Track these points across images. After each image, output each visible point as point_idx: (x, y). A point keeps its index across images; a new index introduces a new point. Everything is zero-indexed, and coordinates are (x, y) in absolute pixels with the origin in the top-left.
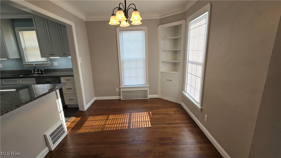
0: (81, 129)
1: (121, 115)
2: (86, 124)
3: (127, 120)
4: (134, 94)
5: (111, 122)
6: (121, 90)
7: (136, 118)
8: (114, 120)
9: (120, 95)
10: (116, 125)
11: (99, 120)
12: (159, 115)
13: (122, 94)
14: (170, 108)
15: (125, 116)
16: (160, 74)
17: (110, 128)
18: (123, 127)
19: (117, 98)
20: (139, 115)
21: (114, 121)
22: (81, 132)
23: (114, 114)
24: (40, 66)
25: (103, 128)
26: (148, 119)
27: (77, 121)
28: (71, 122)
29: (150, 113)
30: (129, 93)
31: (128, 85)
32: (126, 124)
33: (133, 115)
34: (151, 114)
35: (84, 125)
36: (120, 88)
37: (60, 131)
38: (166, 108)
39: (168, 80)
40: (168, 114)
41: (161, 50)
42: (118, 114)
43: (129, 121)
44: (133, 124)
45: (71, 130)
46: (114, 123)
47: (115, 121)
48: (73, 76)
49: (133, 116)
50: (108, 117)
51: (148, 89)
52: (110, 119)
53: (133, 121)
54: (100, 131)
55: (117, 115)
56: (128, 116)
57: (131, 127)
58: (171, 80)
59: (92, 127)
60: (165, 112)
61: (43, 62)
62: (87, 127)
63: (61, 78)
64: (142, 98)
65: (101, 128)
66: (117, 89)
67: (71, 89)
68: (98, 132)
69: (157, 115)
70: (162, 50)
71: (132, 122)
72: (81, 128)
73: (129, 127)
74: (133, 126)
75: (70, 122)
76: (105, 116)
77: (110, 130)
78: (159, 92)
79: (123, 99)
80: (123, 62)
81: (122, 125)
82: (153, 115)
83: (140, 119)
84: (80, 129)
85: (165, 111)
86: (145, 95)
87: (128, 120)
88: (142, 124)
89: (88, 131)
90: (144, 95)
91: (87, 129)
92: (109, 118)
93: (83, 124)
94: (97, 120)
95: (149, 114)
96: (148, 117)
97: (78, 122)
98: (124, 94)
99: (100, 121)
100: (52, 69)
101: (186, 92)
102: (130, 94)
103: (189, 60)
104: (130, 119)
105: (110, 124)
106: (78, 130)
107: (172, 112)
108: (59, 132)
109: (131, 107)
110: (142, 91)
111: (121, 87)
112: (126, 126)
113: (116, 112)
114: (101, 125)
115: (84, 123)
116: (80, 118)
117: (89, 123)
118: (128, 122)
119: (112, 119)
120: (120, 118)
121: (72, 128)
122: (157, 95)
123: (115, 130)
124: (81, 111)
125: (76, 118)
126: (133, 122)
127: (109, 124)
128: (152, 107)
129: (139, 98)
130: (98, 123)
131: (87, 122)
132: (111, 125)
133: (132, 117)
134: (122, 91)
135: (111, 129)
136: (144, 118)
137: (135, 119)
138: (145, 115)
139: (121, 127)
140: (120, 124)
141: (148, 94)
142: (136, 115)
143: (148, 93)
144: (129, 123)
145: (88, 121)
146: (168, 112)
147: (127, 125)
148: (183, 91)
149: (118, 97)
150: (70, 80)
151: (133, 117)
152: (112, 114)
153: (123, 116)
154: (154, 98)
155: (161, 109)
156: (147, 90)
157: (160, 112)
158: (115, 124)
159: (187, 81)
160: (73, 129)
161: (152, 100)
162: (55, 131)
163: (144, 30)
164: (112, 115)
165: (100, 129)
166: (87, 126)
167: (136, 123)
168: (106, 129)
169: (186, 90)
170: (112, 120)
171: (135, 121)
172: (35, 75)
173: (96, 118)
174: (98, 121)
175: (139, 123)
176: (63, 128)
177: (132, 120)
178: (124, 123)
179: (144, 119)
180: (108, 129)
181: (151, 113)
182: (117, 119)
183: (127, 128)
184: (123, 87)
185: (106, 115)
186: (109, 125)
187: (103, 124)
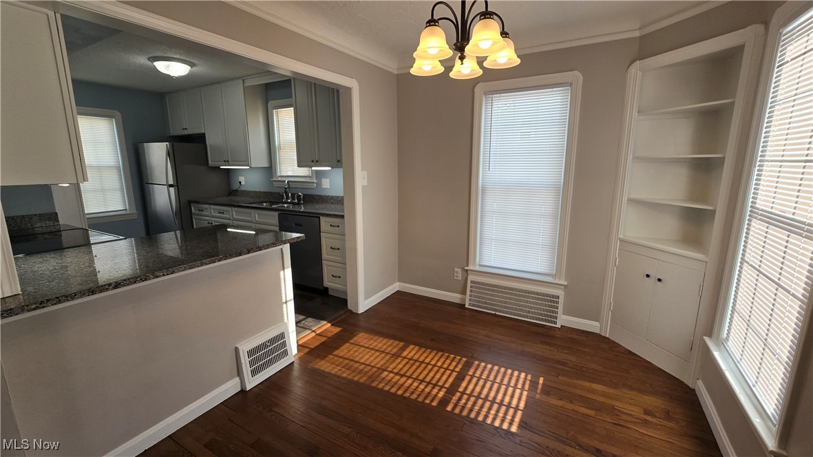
0: (327, 359)
1: (440, 354)
2: (344, 350)
3: (449, 376)
4: (510, 299)
5: (402, 369)
6: (471, 278)
7: (481, 383)
8: (413, 364)
9: (464, 292)
10: (410, 381)
11: (377, 350)
12: (571, 402)
13: (471, 291)
14: (631, 388)
15: (450, 364)
16: (616, 247)
17: (392, 383)
18: (426, 398)
19: (454, 297)
20: (496, 377)
21: (410, 368)
22: (322, 369)
23: (421, 346)
24: (298, 186)
25: (373, 378)
26: (520, 399)
27: (330, 335)
28: (317, 335)
29: (538, 383)
30: (494, 291)
31: (492, 264)
32: (440, 390)
33: (476, 369)
34: (540, 386)
35: (336, 353)
36: (467, 271)
37: (276, 349)
38: (616, 386)
39: (648, 276)
40: (612, 410)
41: (630, 157)
42: (433, 349)
43: (452, 384)
44: (460, 399)
45: (308, 353)
46: (408, 374)
47: (414, 367)
48: (342, 217)
49: (475, 373)
50: (403, 349)
51: (560, 293)
52: (405, 358)
53: (466, 388)
54: (362, 383)
55: (429, 351)
56: (460, 366)
57: (449, 408)
58: (659, 280)
59: (351, 363)
60: (601, 399)
61: (304, 177)
62: (341, 360)
63: (322, 219)
64: (538, 319)
65: (370, 374)
66: (457, 273)
67: (339, 249)
68: (357, 383)
69: (561, 399)
70: (636, 158)
71: (461, 389)
72: (326, 357)
73: (444, 402)
74: (456, 406)
75: (314, 331)
76: (397, 342)
77: (388, 391)
78: (607, 316)
79: (474, 305)
80: (484, 190)
81: (426, 387)
82: (546, 391)
83: (490, 389)
84: (323, 358)
85: (604, 395)
86: (548, 311)
87: (451, 380)
88: (490, 409)
89: (336, 372)
90: (544, 310)
91: (338, 366)
92: (405, 354)
93: (337, 349)
94: (372, 349)
95: (534, 384)
96: (525, 393)
97: (329, 338)
98: (479, 293)
99: (377, 353)
100: (318, 196)
101: (721, 344)
102: (498, 296)
103: (757, 206)
104: (460, 378)
105: (397, 374)
106: (317, 360)
107: (631, 408)
108: (272, 351)
109: (485, 338)
110: (537, 294)
111: (470, 267)
112: (436, 396)
113: (432, 340)
114: (373, 367)
115: (341, 346)
116: (340, 329)
117: (352, 349)
118: (447, 386)
119: (410, 359)
120: (433, 362)
121: (312, 349)
122: (597, 324)
123: (402, 395)
124: (351, 312)
125: (332, 325)
126: (463, 393)
127: (395, 371)
128: (558, 362)
129: (526, 317)
130: (371, 356)
131: (347, 344)
132: (398, 377)
133: (470, 373)
134: (472, 282)
135: (390, 389)
136: (506, 390)
137: (476, 385)
138: (517, 381)
139: (419, 395)
140: (422, 381)
141: (560, 310)
142: (486, 373)
143: (561, 306)
144: (452, 390)
145: (352, 344)
146: (616, 404)
147: (441, 394)
148: (710, 336)
149: (459, 296)
150: (338, 226)
151: (473, 376)
152: (416, 344)
153: (445, 361)
154: (583, 331)
155: (590, 382)
156: (558, 297)
157: (578, 392)
158: (409, 377)
159: (736, 296)
160: (311, 352)
161: (571, 336)
162: (264, 346)
163: (571, 85)
164: (417, 347)
165: (365, 378)
166: (341, 357)
167: (473, 399)
168: (380, 382)
169: (725, 336)
170: (407, 363)
171: (473, 390)
172: (286, 205)
173: (372, 341)
174: (373, 352)
175: (480, 402)
176: (284, 344)
177: (464, 384)
178: (435, 385)
179: (505, 394)
180: (384, 387)
181: (541, 380)
182: (423, 365)
183: (434, 404)
184: (477, 268)
185: (400, 340)
186: (392, 375)
187: (378, 366)
